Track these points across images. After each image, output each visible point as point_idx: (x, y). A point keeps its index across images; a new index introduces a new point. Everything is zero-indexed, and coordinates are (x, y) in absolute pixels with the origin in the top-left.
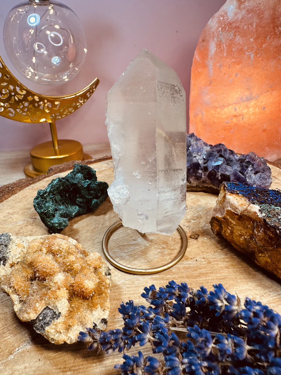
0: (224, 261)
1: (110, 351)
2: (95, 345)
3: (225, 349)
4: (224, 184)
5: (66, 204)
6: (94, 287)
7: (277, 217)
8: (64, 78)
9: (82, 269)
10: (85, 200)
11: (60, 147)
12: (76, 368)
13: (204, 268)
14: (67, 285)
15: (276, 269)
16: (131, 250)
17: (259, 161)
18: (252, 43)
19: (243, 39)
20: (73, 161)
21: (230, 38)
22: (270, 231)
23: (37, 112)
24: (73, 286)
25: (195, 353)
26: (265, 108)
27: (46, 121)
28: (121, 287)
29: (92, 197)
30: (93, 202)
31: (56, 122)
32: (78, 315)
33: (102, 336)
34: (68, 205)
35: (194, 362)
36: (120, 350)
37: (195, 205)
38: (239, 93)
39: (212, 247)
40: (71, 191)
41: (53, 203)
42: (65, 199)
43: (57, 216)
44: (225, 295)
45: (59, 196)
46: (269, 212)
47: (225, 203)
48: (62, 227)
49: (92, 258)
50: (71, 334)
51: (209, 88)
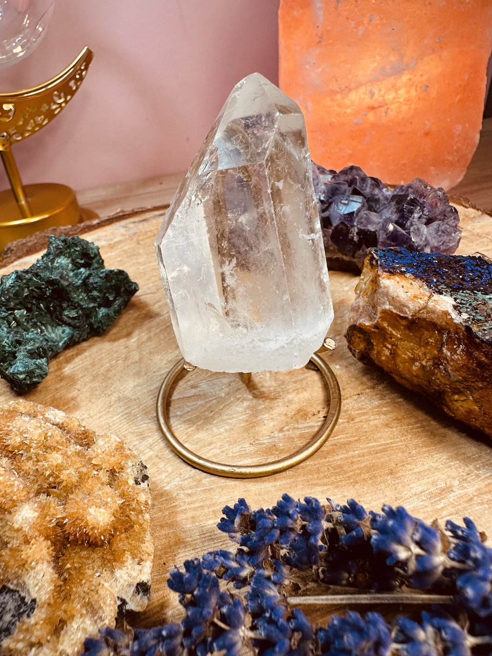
0: (379, 413)
4: (370, 252)
5: (42, 324)
6: (112, 518)
8: (15, 51)
9: (82, 478)
10: (80, 312)
11: (29, 200)
13: (342, 432)
14: (47, 528)
16: (189, 409)
17: (434, 197)
20: (55, 227)
22: (482, 352)
24: (63, 525)
26: (428, 87)
28: (175, 494)
29: (96, 305)
30: (101, 315)
31: (12, 147)
32: (81, 588)
34: (46, 327)
38: (378, 58)
39: (352, 385)
40: (48, 296)
41: (10, 327)
42: (37, 316)
43: (22, 357)
44: (413, 534)
45: (22, 311)
46: (476, 309)
47: (377, 296)
48: (35, 380)
49: (103, 450)
50: (65, 643)
51: (318, 52)
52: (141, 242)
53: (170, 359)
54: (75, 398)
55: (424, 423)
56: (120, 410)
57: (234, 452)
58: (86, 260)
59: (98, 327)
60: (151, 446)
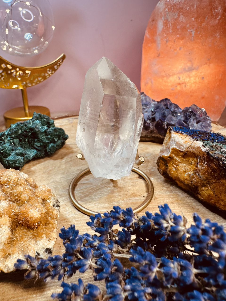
0: (169, 198)
1: (49, 279)
2: (33, 273)
3: (170, 272)
4: (170, 127)
6: (40, 216)
7: (220, 150)
8: (34, 52)
9: (30, 199)
10: (42, 144)
11: (30, 111)
14: (11, 214)
15: (218, 201)
16: (83, 188)
17: (200, 112)
18: (194, 22)
19: (186, 18)
21: (175, 18)
22: (214, 163)
23: (11, 79)
24: (18, 216)
25: (139, 280)
26: (203, 78)
27: (18, 88)
28: (71, 220)
29: (49, 142)
30: (50, 146)
31: (27, 88)
32: (21, 244)
33: (40, 262)
34: (26, 149)
35: (138, 289)
36: (59, 279)
37: (144, 152)
38: (182, 64)
39: (158, 186)
40: (29, 136)
41: (11, 145)
43: (13, 155)
44: (171, 216)
45: (17, 140)
46: (212, 146)
47: (171, 142)
48: (17, 165)
49: (41, 190)
50: (8, 262)
51: (157, 60)
52: (74, 126)
53: (79, 169)
56: (52, 186)
57: (101, 206)
58: (48, 125)
59: (49, 152)
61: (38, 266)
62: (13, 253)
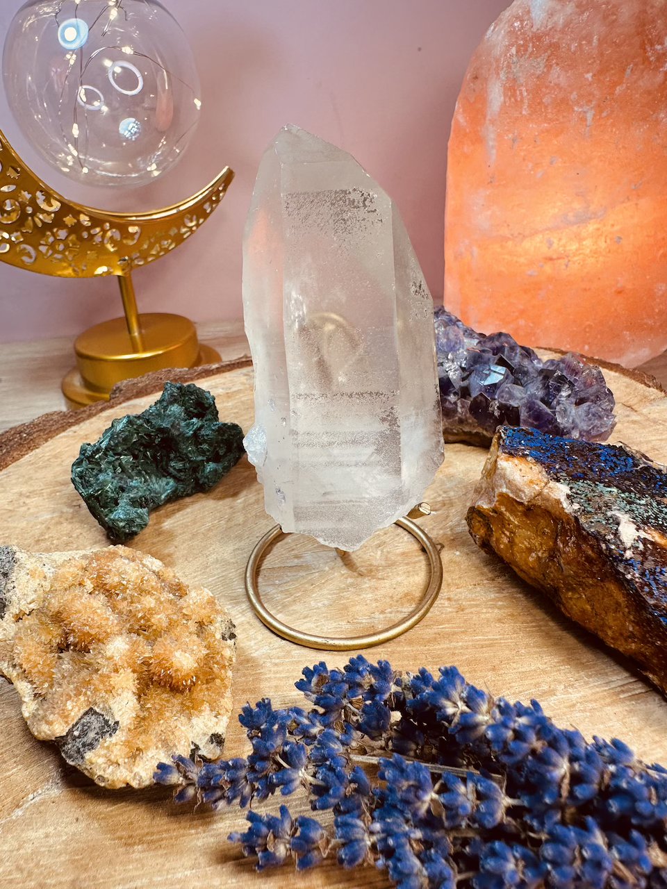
0: (493, 607)
1: (221, 804)
2: (191, 791)
3: (457, 804)
4: (499, 431)
5: (147, 473)
6: (196, 665)
7: (605, 514)
8: (149, 169)
9: (172, 625)
10: (187, 465)
11: (143, 331)
12: (154, 837)
13: (449, 621)
14: (135, 663)
15: (602, 626)
16: (289, 579)
17: (588, 374)
18: (590, 85)
19: (568, 74)
20: (169, 369)
21: (538, 72)
22: (588, 544)
23: (89, 253)
24: (149, 665)
25: (401, 812)
26: (620, 238)
27: (109, 273)
28: (261, 662)
29: (205, 459)
30: (208, 470)
31: (132, 272)
32: (159, 727)
33: (203, 772)
34: (150, 477)
35: (396, 830)
36: (243, 804)
37: (441, 476)
38: (559, 204)
39: (470, 574)
40: (157, 444)
41: (115, 473)
42: (143, 463)
43: (123, 504)
44: (462, 691)
45: (129, 457)
46: (590, 500)
47: (495, 477)
48: (134, 529)
49: (195, 601)
50: (140, 767)
51: (488, 193)
54: (172, 554)
55: (540, 623)
56: (216, 572)
57: (329, 627)
59: (204, 483)
60: (243, 611)
61: (201, 778)
62: (145, 748)
